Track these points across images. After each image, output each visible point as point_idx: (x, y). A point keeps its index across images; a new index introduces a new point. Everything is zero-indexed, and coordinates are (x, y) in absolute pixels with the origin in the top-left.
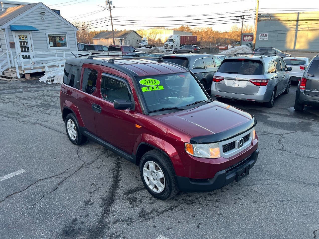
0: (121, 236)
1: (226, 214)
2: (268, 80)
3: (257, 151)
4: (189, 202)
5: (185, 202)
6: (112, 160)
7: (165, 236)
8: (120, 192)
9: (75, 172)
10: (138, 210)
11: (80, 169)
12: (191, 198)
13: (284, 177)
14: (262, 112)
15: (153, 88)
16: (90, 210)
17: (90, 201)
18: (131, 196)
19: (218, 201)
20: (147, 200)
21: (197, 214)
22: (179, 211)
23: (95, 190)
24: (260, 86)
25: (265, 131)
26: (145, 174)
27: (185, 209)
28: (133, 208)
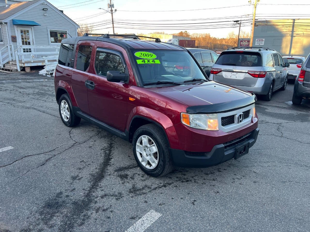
0: (109, 210)
1: (224, 193)
2: (266, 72)
3: (257, 129)
4: (184, 180)
5: (179, 180)
6: (105, 141)
7: (156, 211)
8: (110, 169)
9: (65, 150)
10: (129, 186)
11: (71, 147)
12: (186, 177)
13: (285, 160)
14: (259, 105)
15: (148, 61)
16: (77, 185)
17: (78, 176)
18: (123, 173)
19: (215, 180)
20: (139, 177)
21: (192, 191)
22: (173, 188)
23: (85, 167)
24: (258, 77)
25: (263, 120)
26: (138, 150)
27: (179, 186)
28: (124, 184)
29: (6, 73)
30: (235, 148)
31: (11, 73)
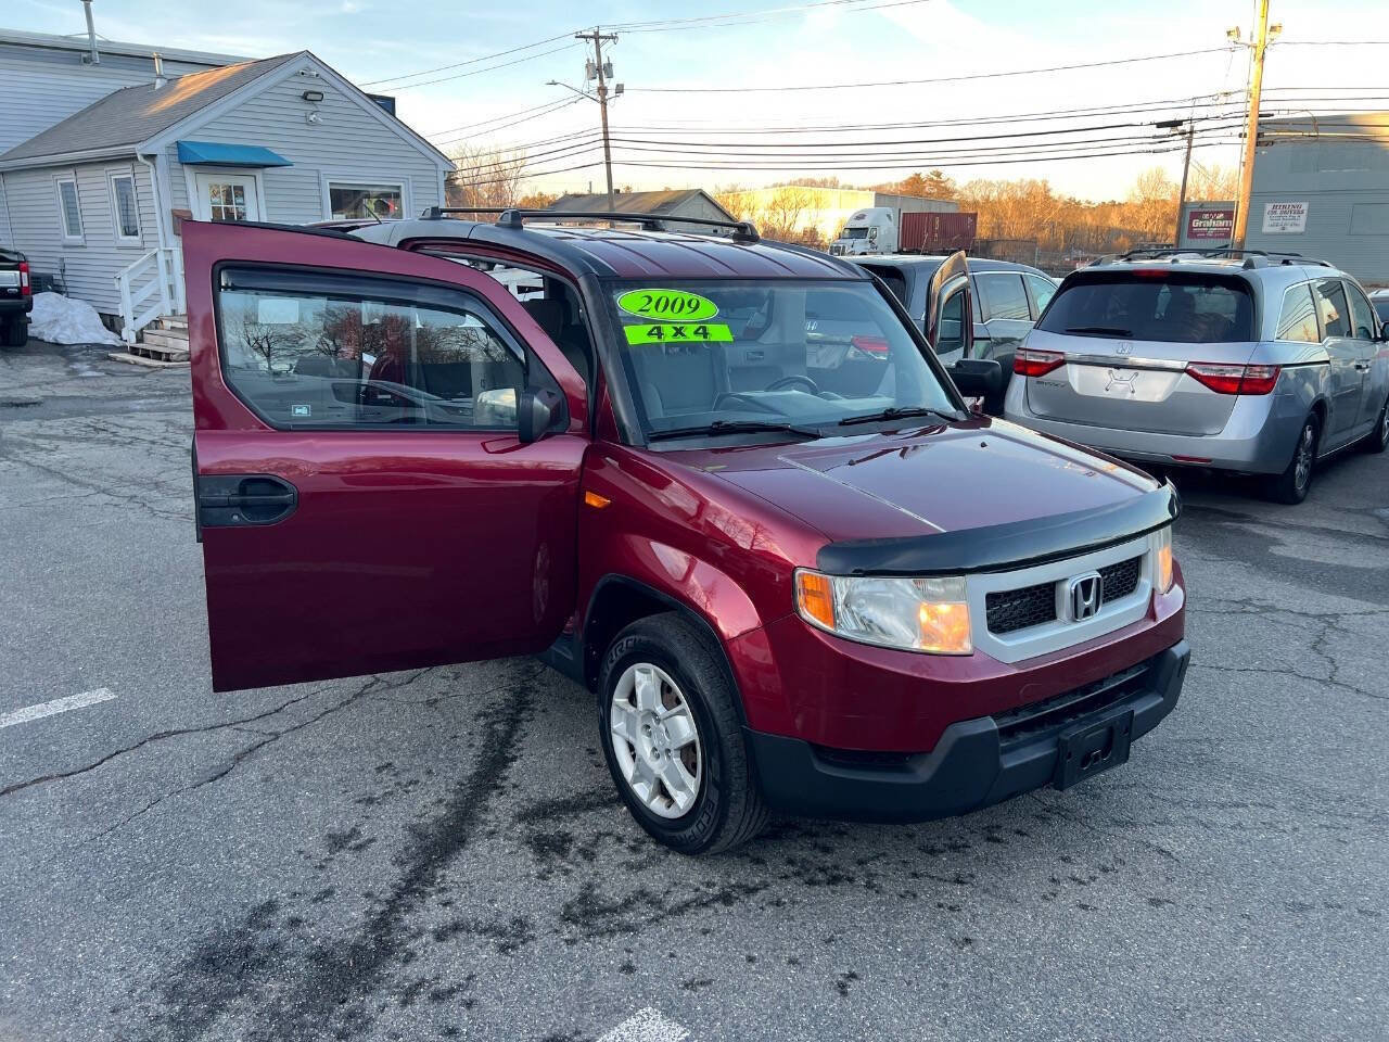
0: (458, 996)
1: (997, 945)
2: (1278, 367)
3: (1179, 650)
4: (820, 876)
5: (798, 874)
6: (502, 676)
7: (667, 1013)
8: (500, 808)
9: (322, 715)
10: (566, 888)
11: (348, 702)
12: (829, 860)
13: (1325, 801)
14: (1243, 522)
15: (679, 332)
16: (347, 871)
17: (355, 832)
18: (549, 828)
19: (962, 883)
20: (616, 852)
21: (849, 930)
22: (762, 908)
23: (391, 793)
24: (1238, 393)
25: (1250, 599)
26: (618, 724)
27: (794, 902)
28: (544, 878)
29: (145, 366)
30: (1055, 738)
31: (164, 367)
